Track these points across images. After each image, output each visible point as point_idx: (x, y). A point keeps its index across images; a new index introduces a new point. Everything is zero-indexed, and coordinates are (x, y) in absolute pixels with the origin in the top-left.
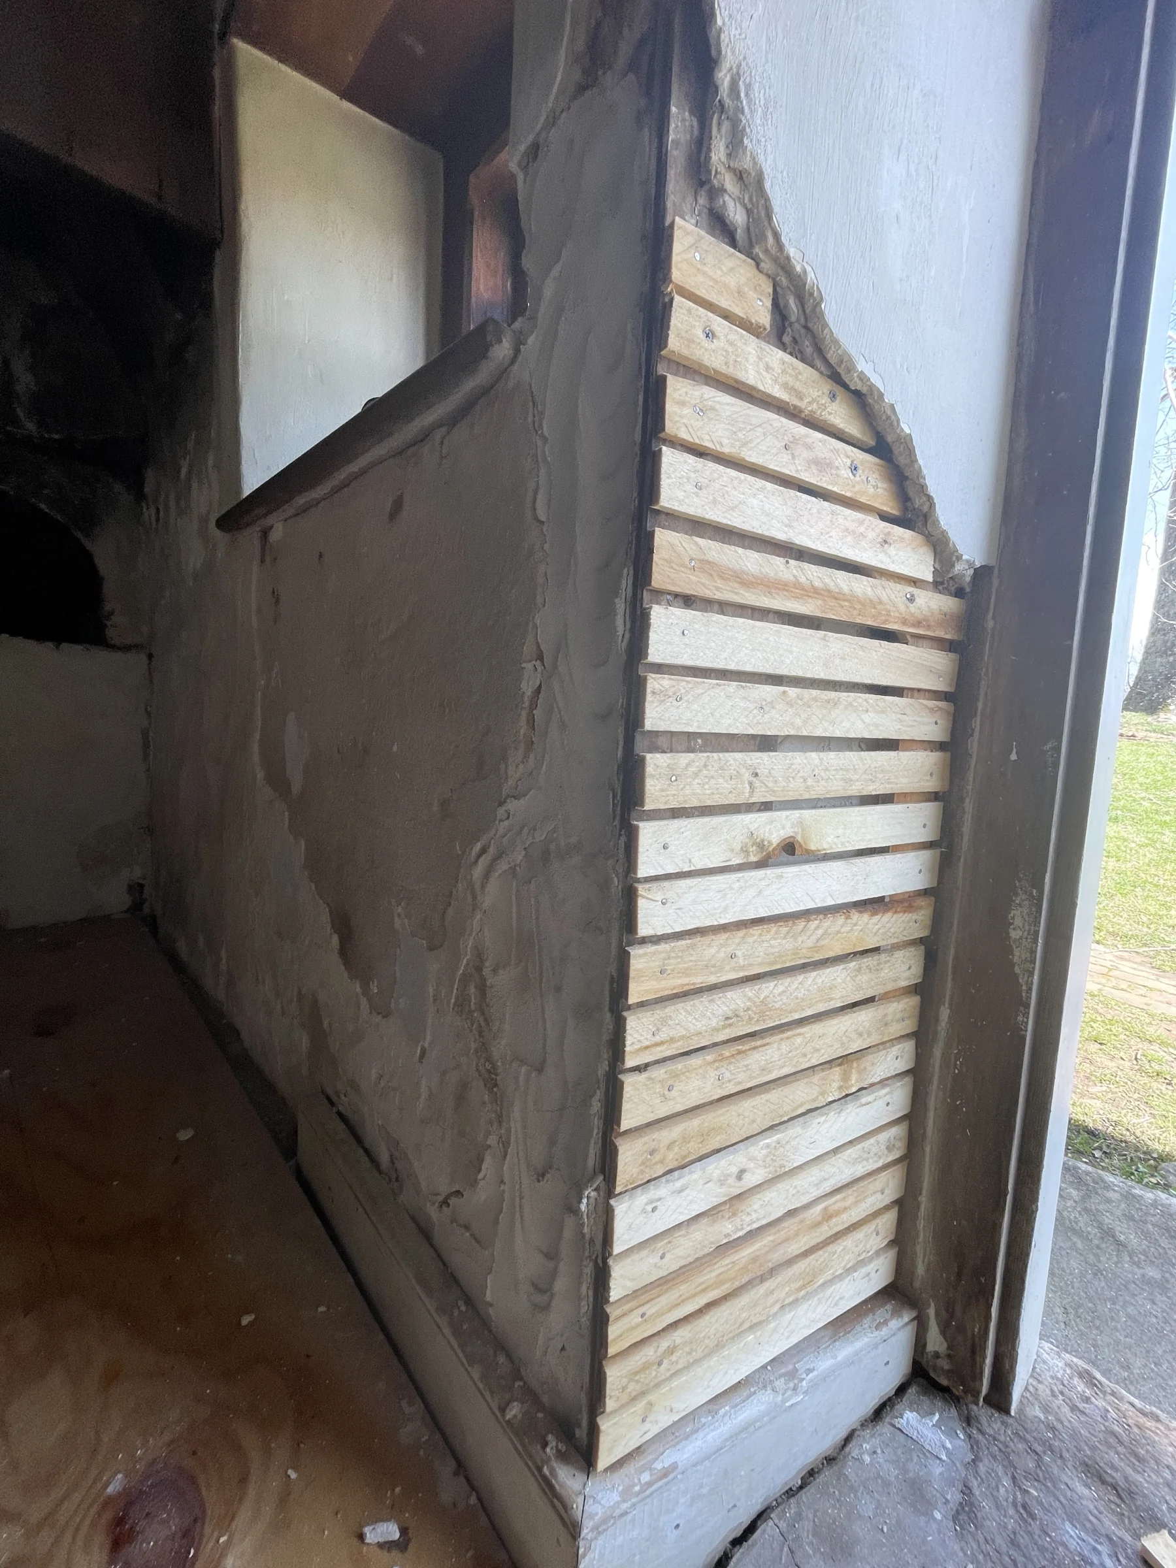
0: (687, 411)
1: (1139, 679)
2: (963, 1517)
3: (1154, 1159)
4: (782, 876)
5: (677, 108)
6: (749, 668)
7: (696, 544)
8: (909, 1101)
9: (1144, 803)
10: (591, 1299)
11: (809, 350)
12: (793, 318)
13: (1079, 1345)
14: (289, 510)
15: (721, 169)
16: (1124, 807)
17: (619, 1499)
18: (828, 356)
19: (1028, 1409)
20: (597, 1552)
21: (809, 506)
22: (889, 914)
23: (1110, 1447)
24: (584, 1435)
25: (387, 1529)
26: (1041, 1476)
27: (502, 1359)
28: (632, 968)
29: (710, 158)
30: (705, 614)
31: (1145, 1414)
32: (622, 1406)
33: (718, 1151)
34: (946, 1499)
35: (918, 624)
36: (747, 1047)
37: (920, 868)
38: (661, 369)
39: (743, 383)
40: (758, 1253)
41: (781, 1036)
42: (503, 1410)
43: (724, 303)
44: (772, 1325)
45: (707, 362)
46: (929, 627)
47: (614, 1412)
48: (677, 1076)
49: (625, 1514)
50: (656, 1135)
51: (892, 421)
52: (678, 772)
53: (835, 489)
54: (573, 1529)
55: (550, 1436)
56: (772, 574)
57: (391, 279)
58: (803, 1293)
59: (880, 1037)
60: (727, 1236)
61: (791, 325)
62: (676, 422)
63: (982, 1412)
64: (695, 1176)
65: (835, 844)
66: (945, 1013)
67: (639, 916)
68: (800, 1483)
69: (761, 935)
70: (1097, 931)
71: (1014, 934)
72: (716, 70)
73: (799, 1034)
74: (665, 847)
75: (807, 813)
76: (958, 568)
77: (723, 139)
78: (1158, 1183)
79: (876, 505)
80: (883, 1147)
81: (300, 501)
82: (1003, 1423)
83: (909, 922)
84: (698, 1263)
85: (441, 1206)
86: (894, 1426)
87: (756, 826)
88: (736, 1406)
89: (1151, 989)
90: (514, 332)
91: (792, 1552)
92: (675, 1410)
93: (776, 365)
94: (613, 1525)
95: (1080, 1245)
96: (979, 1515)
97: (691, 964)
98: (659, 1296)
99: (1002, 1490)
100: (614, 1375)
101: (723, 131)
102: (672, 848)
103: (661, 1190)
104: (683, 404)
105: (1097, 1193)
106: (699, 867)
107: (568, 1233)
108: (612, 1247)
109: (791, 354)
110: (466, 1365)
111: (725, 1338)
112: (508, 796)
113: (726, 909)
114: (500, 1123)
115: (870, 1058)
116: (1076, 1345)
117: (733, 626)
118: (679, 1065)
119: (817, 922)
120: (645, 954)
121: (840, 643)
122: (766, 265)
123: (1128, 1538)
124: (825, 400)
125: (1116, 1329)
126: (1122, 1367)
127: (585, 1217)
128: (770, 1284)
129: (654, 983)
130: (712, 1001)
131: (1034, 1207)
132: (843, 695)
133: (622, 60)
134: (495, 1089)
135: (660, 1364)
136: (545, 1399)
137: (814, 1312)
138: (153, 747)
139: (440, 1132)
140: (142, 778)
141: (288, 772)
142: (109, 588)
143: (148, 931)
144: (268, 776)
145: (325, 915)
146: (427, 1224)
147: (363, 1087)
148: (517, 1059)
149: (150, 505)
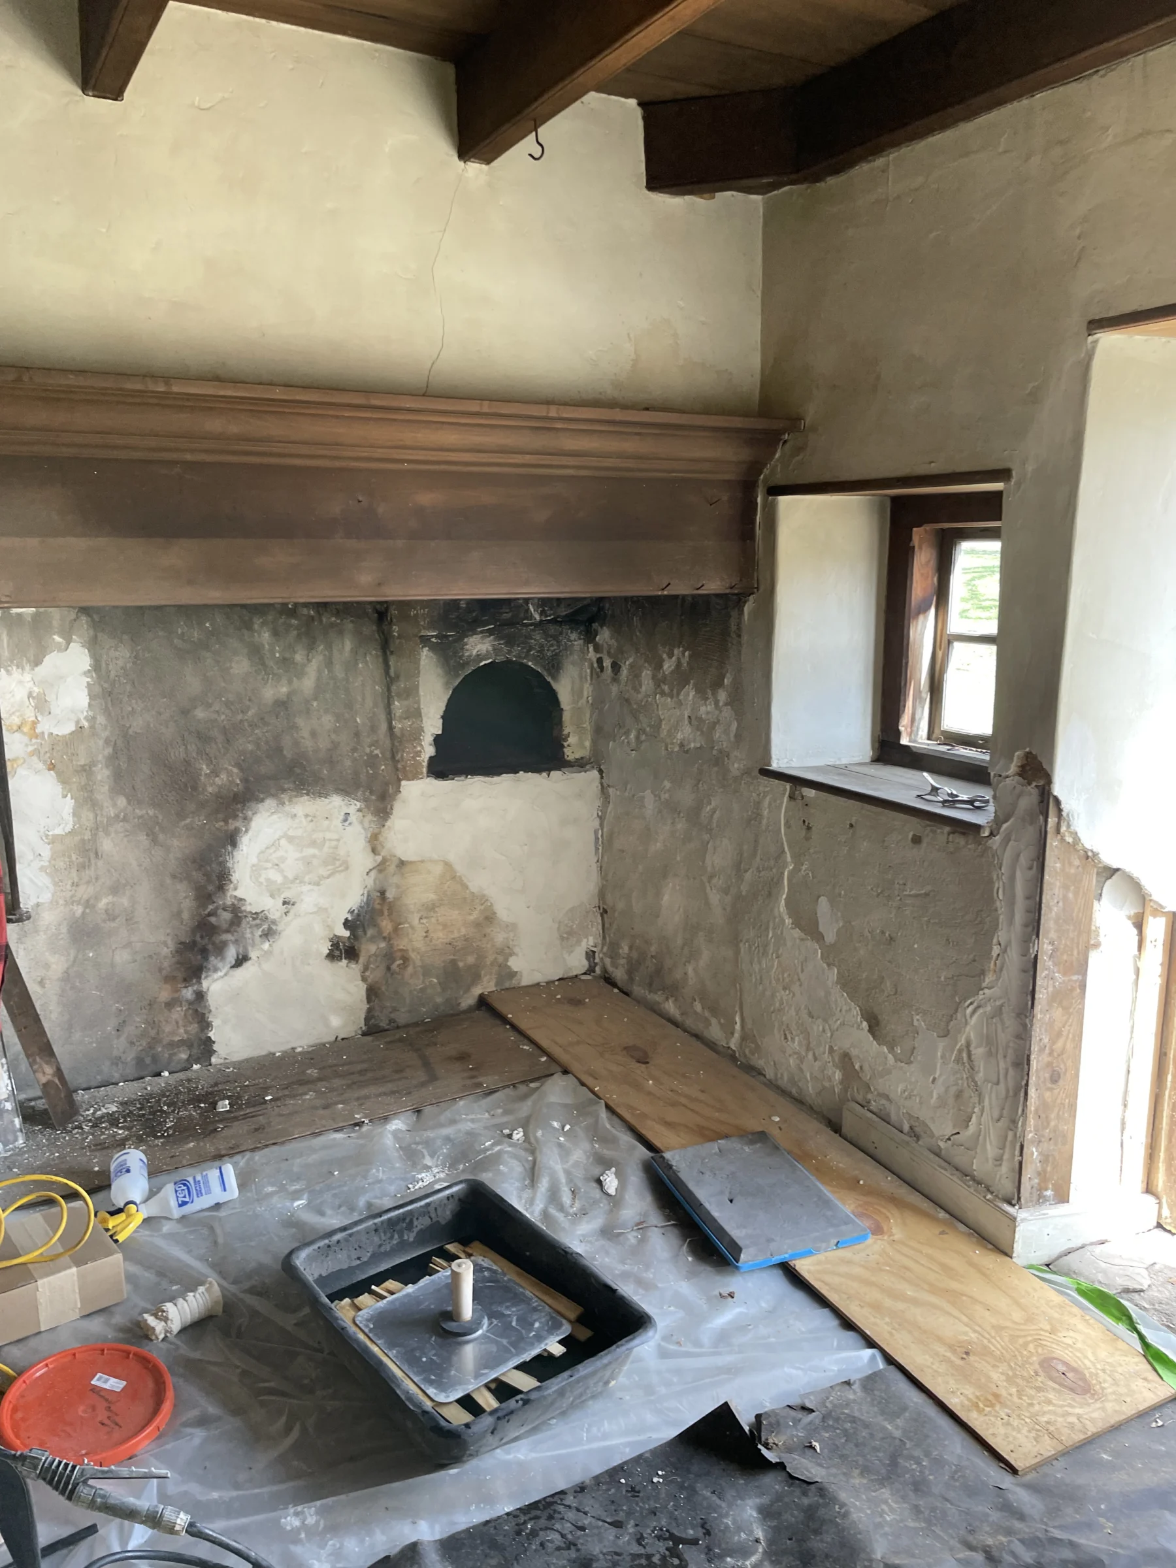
10: (1019, 1156)
17: (1029, 1216)
20: (1022, 1227)
24: (1016, 1201)
27: (981, 1186)
49: (1031, 1220)
54: (1014, 1220)
85: (947, 1141)
94: (1027, 1221)
110: (967, 1188)
112: (984, 987)
136: (1000, 1195)
138: (605, 844)
139: (946, 1111)
140: (595, 868)
141: (821, 929)
142: (566, 717)
143: (616, 990)
144: (797, 924)
145: (856, 1011)
146: (938, 1151)
147: (892, 1096)
148: (986, 1081)
149: (602, 653)
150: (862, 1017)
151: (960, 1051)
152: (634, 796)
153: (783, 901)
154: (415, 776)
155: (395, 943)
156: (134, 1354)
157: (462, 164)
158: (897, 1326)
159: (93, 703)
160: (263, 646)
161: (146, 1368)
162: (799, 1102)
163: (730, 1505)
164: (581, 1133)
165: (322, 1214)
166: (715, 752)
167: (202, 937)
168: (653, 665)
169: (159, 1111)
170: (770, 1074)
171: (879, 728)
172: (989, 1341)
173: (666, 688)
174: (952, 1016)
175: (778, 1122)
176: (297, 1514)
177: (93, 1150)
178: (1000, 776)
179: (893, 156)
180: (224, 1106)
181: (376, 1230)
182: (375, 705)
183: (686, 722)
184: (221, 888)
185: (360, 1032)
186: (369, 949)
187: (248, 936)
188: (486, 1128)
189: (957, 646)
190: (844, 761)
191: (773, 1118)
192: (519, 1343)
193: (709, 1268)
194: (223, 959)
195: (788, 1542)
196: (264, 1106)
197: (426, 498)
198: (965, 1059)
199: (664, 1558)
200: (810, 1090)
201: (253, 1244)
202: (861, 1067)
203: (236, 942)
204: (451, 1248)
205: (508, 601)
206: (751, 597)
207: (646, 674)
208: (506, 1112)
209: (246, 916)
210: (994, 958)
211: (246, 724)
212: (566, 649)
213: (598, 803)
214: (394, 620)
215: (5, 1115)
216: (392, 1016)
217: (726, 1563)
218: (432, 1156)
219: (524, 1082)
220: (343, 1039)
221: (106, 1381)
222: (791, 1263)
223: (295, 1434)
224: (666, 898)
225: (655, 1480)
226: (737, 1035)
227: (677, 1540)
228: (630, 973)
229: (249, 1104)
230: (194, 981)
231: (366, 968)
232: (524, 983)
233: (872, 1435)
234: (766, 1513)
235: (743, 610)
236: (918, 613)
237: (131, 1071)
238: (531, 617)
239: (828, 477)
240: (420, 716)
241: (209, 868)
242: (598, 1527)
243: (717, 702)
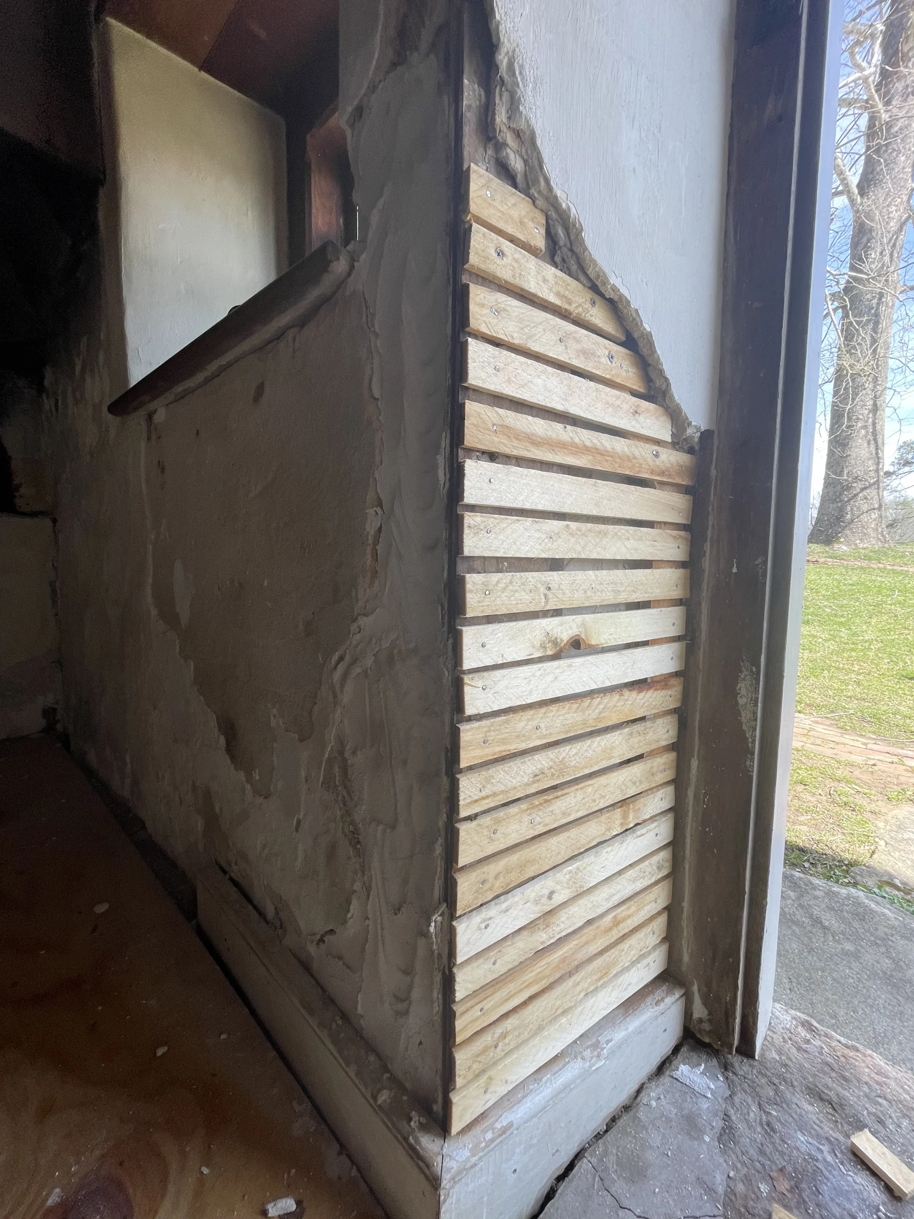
0: (485, 311)
1: (818, 520)
2: (725, 1137)
3: (846, 865)
4: (571, 665)
5: (469, 80)
6: (540, 507)
7: (497, 413)
8: (672, 830)
9: (827, 610)
10: (441, 1001)
11: (574, 267)
12: (561, 243)
13: (800, 1004)
14: (169, 396)
15: (504, 129)
16: (813, 613)
17: (469, 1154)
18: (589, 272)
19: (767, 1053)
20: (454, 1197)
21: (579, 385)
22: (651, 692)
23: (825, 1073)
24: (440, 1108)
25: (286, 1203)
26: (779, 1101)
27: (372, 1058)
28: (462, 740)
29: (495, 120)
30: (506, 466)
31: (847, 1047)
32: (469, 1082)
33: (533, 878)
34: (713, 1126)
35: (662, 473)
36: (551, 797)
37: (672, 656)
38: (465, 279)
39: (527, 291)
40: (566, 954)
41: (576, 787)
42: (375, 1098)
43: (510, 230)
44: (579, 1009)
45: (499, 274)
46: (670, 476)
47: (464, 1086)
48: (500, 822)
49: (475, 1165)
50: (485, 869)
51: (636, 321)
52: (491, 587)
53: (598, 372)
54: (434, 1182)
55: (413, 1113)
56: (554, 436)
57: (247, 214)
58: (600, 983)
59: (648, 784)
60: (542, 943)
61: (560, 248)
62: (478, 319)
63: (735, 1060)
64: (516, 899)
65: (610, 639)
66: (694, 763)
67: (466, 699)
68: (605, 1128)
69: (558, 711)
70: (799, 704)
71: (742, 701)
72: (497, 54)
73: (589, 785)
74: (483, 646)
75: (588, 617)
76: (690, 431)
77: (504, 107)
78: (850, 882)
79: (628, 385)
80: (655, 868)
81: (179, 389)
82: (750, 1065)
83: (665, 696)
84: (522, 966)
85: (318, 944)
86: (673, 1077)
87: (551, 628)
88: (555, 1073)
89: (838, 743)
90: (349, 252)
91: (602, 1180)
92: (509, 1082)
93: (550, 277)
94: (466, 1175)
95: (797, 930)
96: (736, 1134)
97: (506, 735)
98: (493, 994)
99: (752, 1115)
100: (461, 1058)
101: (504, 99)
102: (488, 646)
103: (492, 911)
104: (482, 306)
105: (808, 893)
106: (509, 660)
107: (421, 952)
108: (455, 959)
109: (561, 270)
110: (343, 1065)
111: (546, 1021)
112: (359, 614)
113: (531, 692)
114: (363, 873)
115: (642, 800)
116: (798, 1005)
117: (526, 475)
118: (501, 813)
119: (599, 699)
120: (472, 729)
121: (606, 488)
122: (540, 202)
123: (841, 1138)
124: (588, 305)
125: (825, 989)
126: (831, 1017)
127: (434, 937)
128: (576, 978)
129: (479, 751)
130: (524, 762)
131: (764, 902)
132: (611, 527)
133: (424, 45)
134: (358, 846)
135: (496, 1047)
136: (408, 1085)
137: (610, 996)
139: (316, 885)
141: (178, 608)
144: (160, 612)
145: (213, 721)
146: (305, 961)
149: (50, 397)
153: (150, 587)
174: (314, 695)
175: (99, 916)
191: (97, 908)
198: (339, 777)
202: (221, 810)
206: (101, 190)
213: (52, 553)
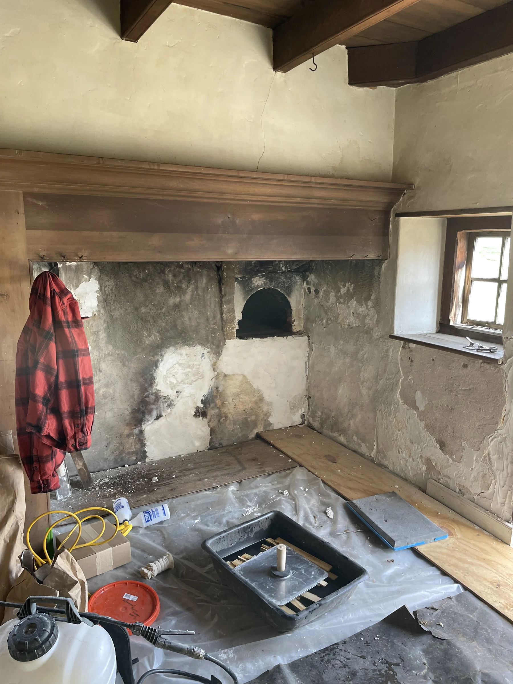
54: (511, 529)
55: (505, 522)
85: (477, 495)
110: (488, 516)
112: (498, 429)
114: (494, 479)
134: (493, 474)
138: (310, 368)
139: (478, 483)
140: (305, 378)
141: (417, 405)
142: (294, 313)
143: (315, 432)
144: (405, 402)
145: (434, 440)
146: (473, 500)
147: (451, 476)
148: (498, 469)
149: (310, 285)
150: (437, 442)
151: (485, 457)
152: (325, 347)
153: (399, 393)
154: (231, 338)
155: (222, 410)
156: (140, 585)
157: (274, 72)
158: (466, 574)
159: (99, 304)
160: (169, 281)
161: (146, 591)
162: (405, 479)
163: (410, 649)
164: (313, 492)
165: (208, 526)
166: (365, 328)
167: (142, 407)
168: (336, 291)
169: (127, 482)
170: (391, 467)
171: (439, 318)
172: (507, 580)
173: (342, 300)
174: (481, 442)
175: (398, 488)
176: (225, 653)
177: (102, 498)
178: (507, 338)
179: (460, 72)
180: (155, 479)
181: (238, 532)
182: (215, 307)
183: (352, 315)
184: (151, 385)
185: (207, 448)
186: (211, 412)
187: (162, 406)
188: (271, 490)
189: (475, 283)
190: (425, 332)
191: (395, 486)
192: (307, 581)
193: (380, 550)
194: (151, 416)
195: (438, 664)
196: (173, 480)
197: (256, 217)
198: (487, 460)
199: (386, 671)
200: (411, 474)
201: (181, 538)
202: (436, 464)
203: (157, 409)
204: (269, 540)
205: (272, 262)
206: (386, 261)
207: (332, 294)
208: (279, 483)
209: (161, 398)
210: (503, 416)
211: (162, 315)
212: (294, 284)
213: (307, 350)
214: (224, 270)
215: (64, 483)
216: (221, 441)
217: (413, 673)
218: (250, 501)
219: (283, 470)
220: (200, 451)
221: (129, 597)
222: (416, 548)
223: (216, 619)
224: (340, 391)
225: (376, 638)
226: (374, 451)
227: (390, 664)
228: (322, 424)
229: (166, 479)
230: (139, 425)
231: (210, 421)
232: (275, 428)
233: (464, 620)
234: (426, 652)
235: (381, 267)
236: (459, 269)
237: (112, 465)
238: (281, 269)
239: (425, 209)
240: (234, 312)
241: (146, 377)
242: (356, 659)
243: (367, 306)
